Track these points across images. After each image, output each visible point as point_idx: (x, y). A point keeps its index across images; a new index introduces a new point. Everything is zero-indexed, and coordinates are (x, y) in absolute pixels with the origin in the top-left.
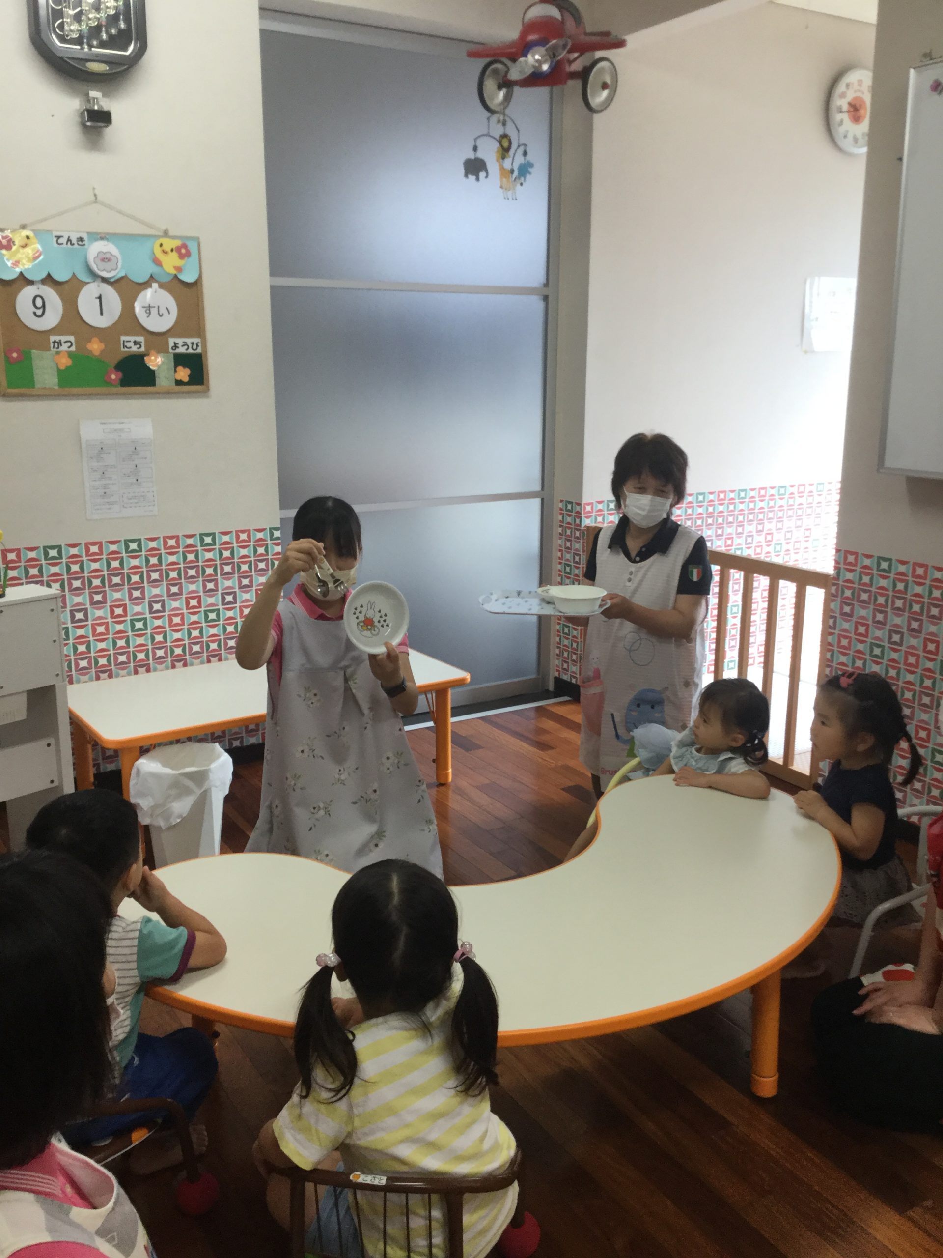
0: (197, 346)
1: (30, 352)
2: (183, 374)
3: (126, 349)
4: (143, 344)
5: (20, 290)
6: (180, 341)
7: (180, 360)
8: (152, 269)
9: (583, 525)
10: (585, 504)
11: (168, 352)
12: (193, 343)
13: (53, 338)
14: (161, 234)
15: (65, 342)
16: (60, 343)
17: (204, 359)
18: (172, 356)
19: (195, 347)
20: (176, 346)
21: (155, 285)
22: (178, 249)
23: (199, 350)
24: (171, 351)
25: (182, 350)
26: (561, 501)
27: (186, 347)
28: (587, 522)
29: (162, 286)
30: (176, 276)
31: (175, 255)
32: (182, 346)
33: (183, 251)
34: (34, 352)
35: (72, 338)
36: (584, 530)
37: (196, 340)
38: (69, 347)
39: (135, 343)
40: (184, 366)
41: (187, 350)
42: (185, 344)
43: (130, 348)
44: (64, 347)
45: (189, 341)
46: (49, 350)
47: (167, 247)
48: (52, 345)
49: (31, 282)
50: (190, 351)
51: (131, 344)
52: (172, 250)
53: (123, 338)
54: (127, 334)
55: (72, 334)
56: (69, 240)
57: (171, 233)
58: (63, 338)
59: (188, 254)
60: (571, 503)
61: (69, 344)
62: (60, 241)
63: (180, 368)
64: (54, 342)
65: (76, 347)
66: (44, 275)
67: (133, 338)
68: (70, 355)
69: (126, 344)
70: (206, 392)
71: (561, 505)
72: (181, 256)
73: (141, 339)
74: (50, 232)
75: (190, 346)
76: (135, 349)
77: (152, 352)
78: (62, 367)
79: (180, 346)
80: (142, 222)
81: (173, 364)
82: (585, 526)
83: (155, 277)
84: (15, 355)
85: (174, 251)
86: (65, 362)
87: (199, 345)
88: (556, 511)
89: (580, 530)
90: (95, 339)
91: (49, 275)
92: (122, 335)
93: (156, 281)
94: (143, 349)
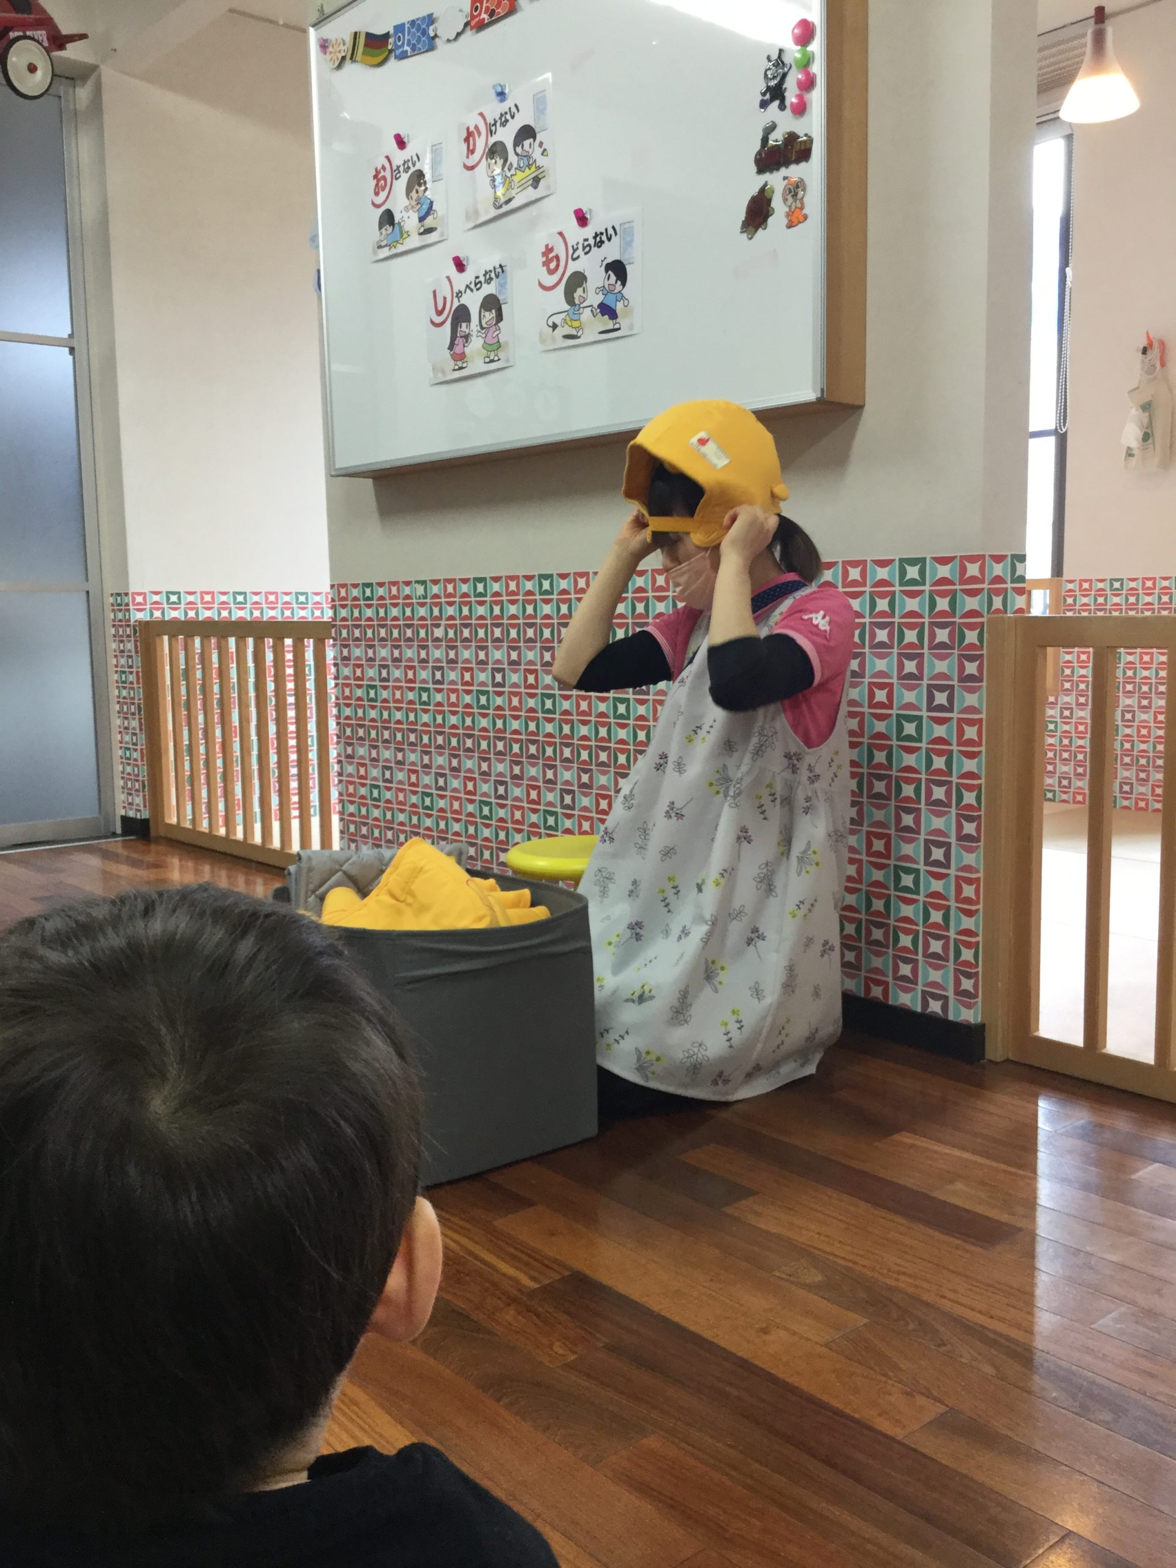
9: (132, 622)
10: (133, 593)
26: (112, 595)
28: (140, 616)
36: (134, 626)
60: (119, 594)
71: (111, 600)
82: (136, 621)
88: (108, 608)
89: (129, 626)
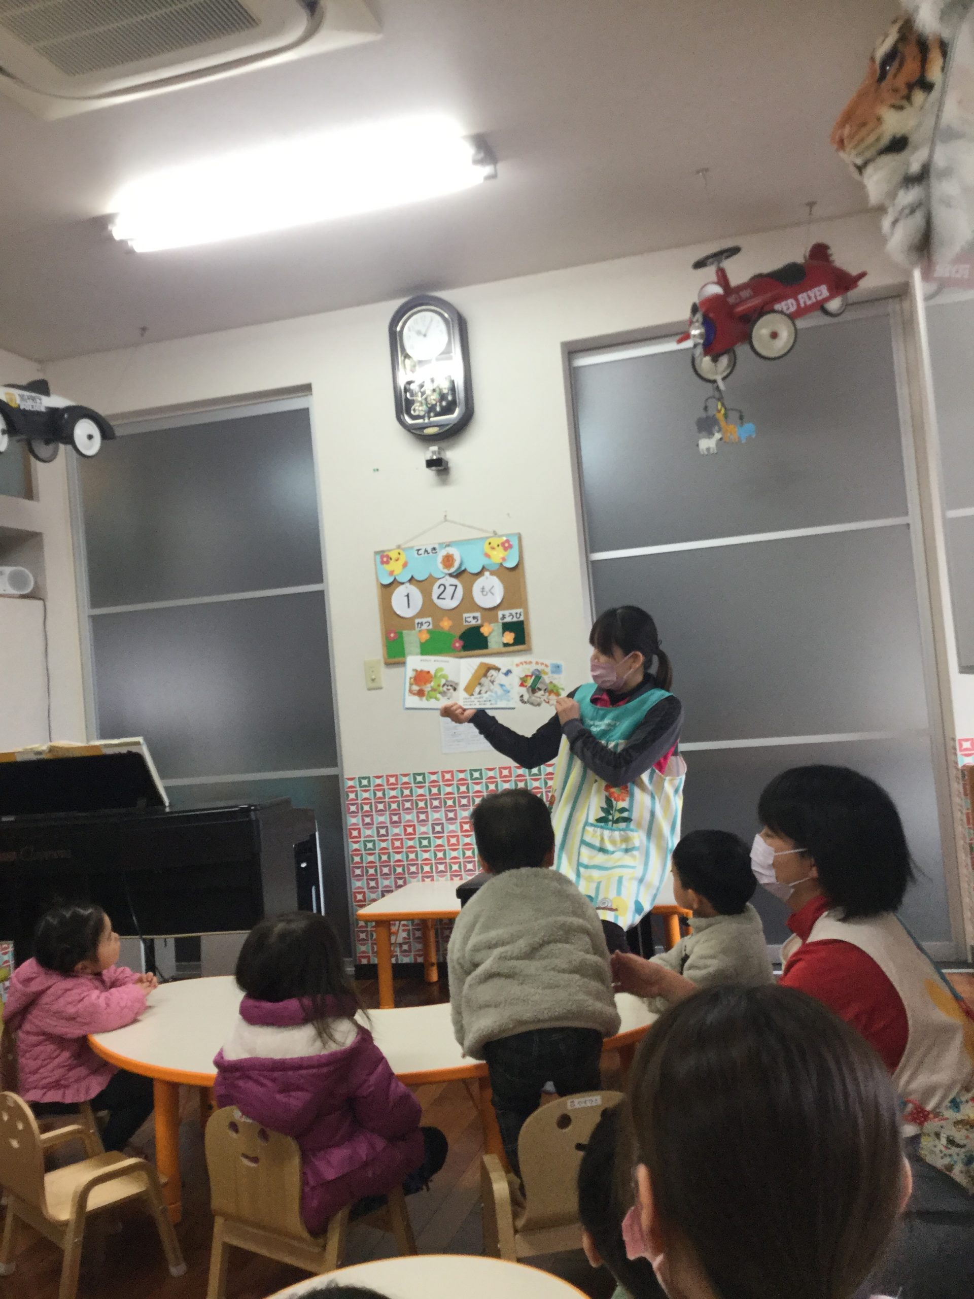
0: (520, 615)
1: (402, 633)
2: (509, 637)
3: (467, 624)
4: (479, 618)
5: (395, 589)
6: (507, 613)
7: (507, 627)
8: (484, 561)
9: (959, 764)
10: (959, 740)
11: (497, 621)
12: (517, 613)
13: (417, 621)
14: (492, 535)
15: (426, 623)
16: (422, 624)
17: (525, 623)
18: (501, 624)
19: (518, 616)
20: (504, 617)
21: (487, 574)
22: (503, 544)
23: (522, 618)
24: (500, 621)
25: (508, 619)
27: (511, 617)
28: (967, 761)
29: (492, 573)
30: (501, 564)
31: (501, 548)
32: (509, 616)
33: (506, 546)
34: (405, 632)
35: (430, 619)
36: (963, 770)
37: (519, 611)
38: (429, 626)
39: (474, 618)
40: (511, 631)
41: (512, 618)
42: (511, 614)
43: (470, 622)
44: (425, 627)
45: (514, 611)
46: (414, 629)
47: (494, 544)
48: (416, 625)
49: (403, 583)
50: (515, 619)
51: (470, 619)
52: (498, 546)
53: (465, 615)
54: (468, 612)
55: (429, 616)
56: (426, 551)
57: (500, 532)
58: (424, 620)
59: (510, 546)
61: (428, 624)
62: (420, 552)
63: (507, 633)
64: (418, 623)
65: (433, 626)
66: (409, 578)
67: (472, 615)
68: (429, 631)
69: (469, 620)
70: (529, 650)
72: (506, 549)
73: (478, 614)
74: (412, 548)
75: (515, 615)
76: (473, 622)
77: (486, 624)
78: (423, 641)
79: (506, 616)
80: (479, 529)
81: (501, 630)
83: (487, 567)
84: (392, 635)
85: (500, 546)
86: (425, 637)
87: (522, 614)
89: (959, 770)
90: (446, 619)
91: (412, 577)
92: (464, 613)
93: (488, 570)
94: (479, 622)
